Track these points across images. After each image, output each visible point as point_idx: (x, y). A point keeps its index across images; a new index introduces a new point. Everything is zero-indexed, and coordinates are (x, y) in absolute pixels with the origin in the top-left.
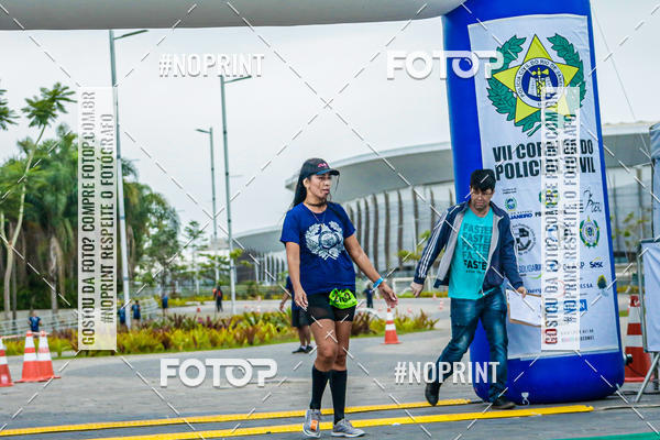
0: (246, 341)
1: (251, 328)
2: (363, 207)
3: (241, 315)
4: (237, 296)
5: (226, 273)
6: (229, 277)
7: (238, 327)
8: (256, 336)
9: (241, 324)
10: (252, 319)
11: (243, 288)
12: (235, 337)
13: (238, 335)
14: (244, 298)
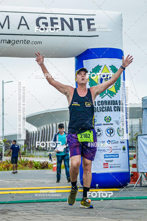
0: (6, 169)
1: (8, 165)
2: (48, 127)
3: (5, 161)
4: (5, 155)
5: (1, 147)
6: (2, 149)
7: (4, 164)
8: (10, 167)
9: (5, 163)
10: (9, 162)
11: (7, 152)
12: (3, 167)
13: (4, 166)
14: (7, 156)
